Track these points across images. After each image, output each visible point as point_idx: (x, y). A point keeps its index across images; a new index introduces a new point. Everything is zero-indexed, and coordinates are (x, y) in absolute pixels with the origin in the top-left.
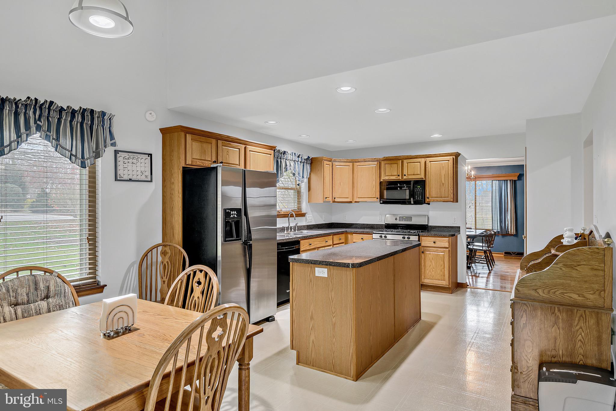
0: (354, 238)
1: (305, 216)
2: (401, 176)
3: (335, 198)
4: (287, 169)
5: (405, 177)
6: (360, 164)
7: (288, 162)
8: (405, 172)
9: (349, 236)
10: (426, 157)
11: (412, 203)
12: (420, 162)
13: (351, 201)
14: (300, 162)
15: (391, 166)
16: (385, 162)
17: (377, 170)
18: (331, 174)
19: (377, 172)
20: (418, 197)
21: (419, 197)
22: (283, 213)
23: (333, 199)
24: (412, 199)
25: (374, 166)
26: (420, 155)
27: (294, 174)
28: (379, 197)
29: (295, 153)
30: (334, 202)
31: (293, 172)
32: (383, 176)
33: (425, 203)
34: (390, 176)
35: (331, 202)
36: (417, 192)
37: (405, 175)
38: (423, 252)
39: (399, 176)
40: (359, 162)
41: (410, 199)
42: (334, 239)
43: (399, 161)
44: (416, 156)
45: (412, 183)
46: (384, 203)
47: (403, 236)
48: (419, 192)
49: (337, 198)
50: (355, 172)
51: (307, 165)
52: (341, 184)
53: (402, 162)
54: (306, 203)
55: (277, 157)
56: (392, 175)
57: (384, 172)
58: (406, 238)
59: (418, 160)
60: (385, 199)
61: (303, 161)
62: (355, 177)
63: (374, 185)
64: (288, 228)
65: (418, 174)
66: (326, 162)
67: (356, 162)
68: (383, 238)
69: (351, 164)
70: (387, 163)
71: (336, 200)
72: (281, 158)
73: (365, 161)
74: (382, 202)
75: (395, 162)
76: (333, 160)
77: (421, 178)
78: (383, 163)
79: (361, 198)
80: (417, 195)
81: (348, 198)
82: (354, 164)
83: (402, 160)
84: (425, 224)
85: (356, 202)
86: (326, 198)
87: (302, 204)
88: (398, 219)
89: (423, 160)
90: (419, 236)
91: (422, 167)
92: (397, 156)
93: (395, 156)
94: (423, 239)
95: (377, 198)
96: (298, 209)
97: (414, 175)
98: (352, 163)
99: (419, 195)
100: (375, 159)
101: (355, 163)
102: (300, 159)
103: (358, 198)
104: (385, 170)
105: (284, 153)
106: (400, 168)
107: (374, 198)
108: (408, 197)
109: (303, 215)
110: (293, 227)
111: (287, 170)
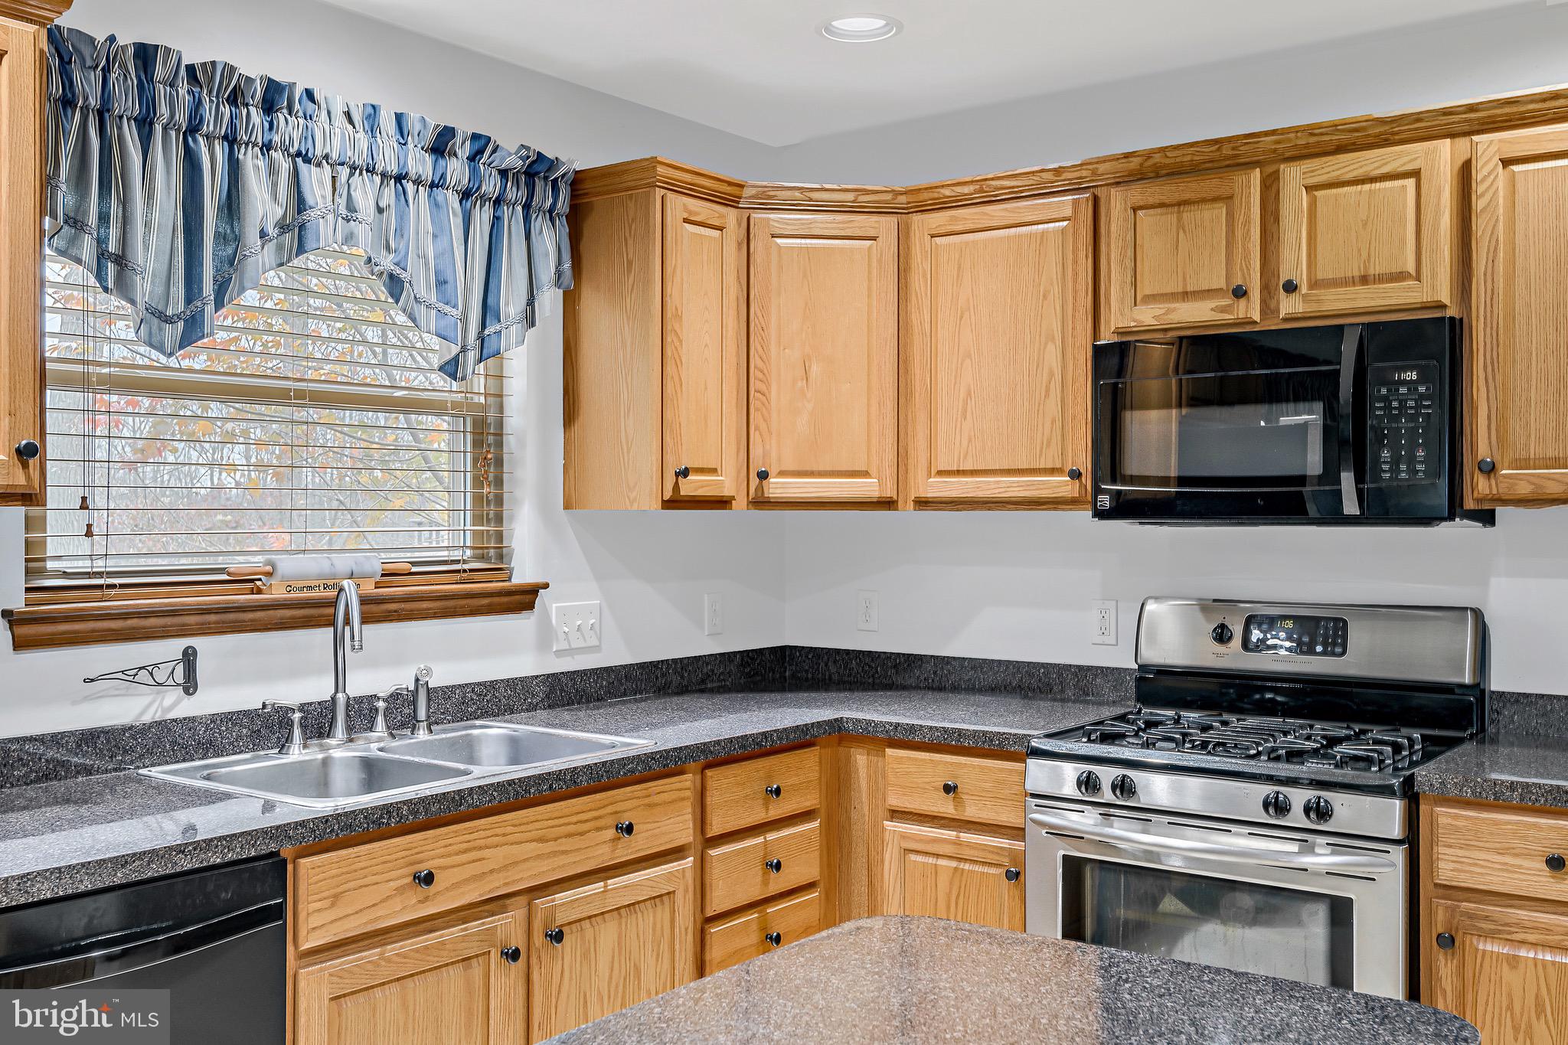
0: (891, 778)
1: (530, 606)
2: (1255, 295)
3: (763, 476)
4: (309, 235)
5: (1289, 306)
6: (954, 219)
7: (316, 182)
8: (1293, 263)
9: (861, 759)
10: (1467, 128)
11: (1351, 507)
12: (1416, 174)
13: (889, 492)
14: (466, 195)
15: (1180, 226)
16: (1137, 193)
17: (1075, 262)
18: (734, 290)
19: (1076, 274)
20: (1396, 462)
21: (1412, 460)
22: (290, 588)
23: (754, 481)
24: (1347, 479)
25: (1054, 231)
26: (1418, 117)
27: (395, 285)
28: (1084, 461)
29: (399, 117)
30: (761, 502)
31: (387, 262)
32: (1122, 301)
33: (1455, 509)
34: (1173, 297)
35: (740, 502)
36: (1397, 418)
37: (1290, 287)
38: (1447, 941)
39: (1240, 293)
40: (942, 205)
41: (1330, 475)
42: (709, 800)
43: (1239, 178)
44: (1381, 121)
45: (1349, 349)
46: (1125, 509)
47: (1268, 789)
48: (1413, 418)
49: (782, 473)
50: (918, 283)
51: (539, 223)
52: (815, 369)
53: (1271, 187)
54: (544, 509)
55: (182, 118)
56: (1185, 295)
57: (1130, 273)
58: (1297, 808)
59: (1400, 155)
60: (1132, 480)
61: (491, 186)
62: (919, 317)
63: (1051, 374)
64: (333, 711)
65: (1400, 276)
66: (679, 205)
67: (923, 210)
68: (1108, 796)
69: (886, 225)
70: (1151, 201)
71: (778, 487)
72: (231, 140)
73: (987, 196)
74: (1105, 501)
75: (1209, 185)
76: (753, 191)
77: (1425, 307)
78: (1117, 203)
79: (959, 473)
80: (1395, 450)
81: (865, 474)
82: (908, 227)
83: (1270, 169)
84: (1455, 679)
85: (922, 504)
86: (685, 473)
87: (512, 518)
88: (1237, 630)
89: (1443, 154)
90: (1410, 794)
91: (1438, 214)
92: (1229, 139)
93: (1216, 141)
94: (1442, 820)
95: (1076, 475)
96: (482, 558)
97: (1364, 280)
98: (893, 220)
99: (1413, 446)
100: (1057, 171)
101: (916, 218)
102: (456, 169)
103: (940, 473)
104: (1130, 253)
105: (273, 97)
106: (1247, 236)
107: (1052, 471)
108: (1313, 462)
109: (523, 599)
110: (381, 704)
111: (310, 244)
